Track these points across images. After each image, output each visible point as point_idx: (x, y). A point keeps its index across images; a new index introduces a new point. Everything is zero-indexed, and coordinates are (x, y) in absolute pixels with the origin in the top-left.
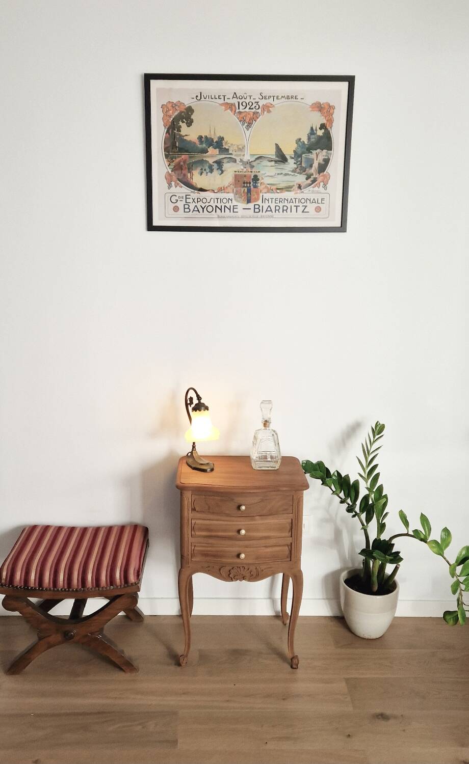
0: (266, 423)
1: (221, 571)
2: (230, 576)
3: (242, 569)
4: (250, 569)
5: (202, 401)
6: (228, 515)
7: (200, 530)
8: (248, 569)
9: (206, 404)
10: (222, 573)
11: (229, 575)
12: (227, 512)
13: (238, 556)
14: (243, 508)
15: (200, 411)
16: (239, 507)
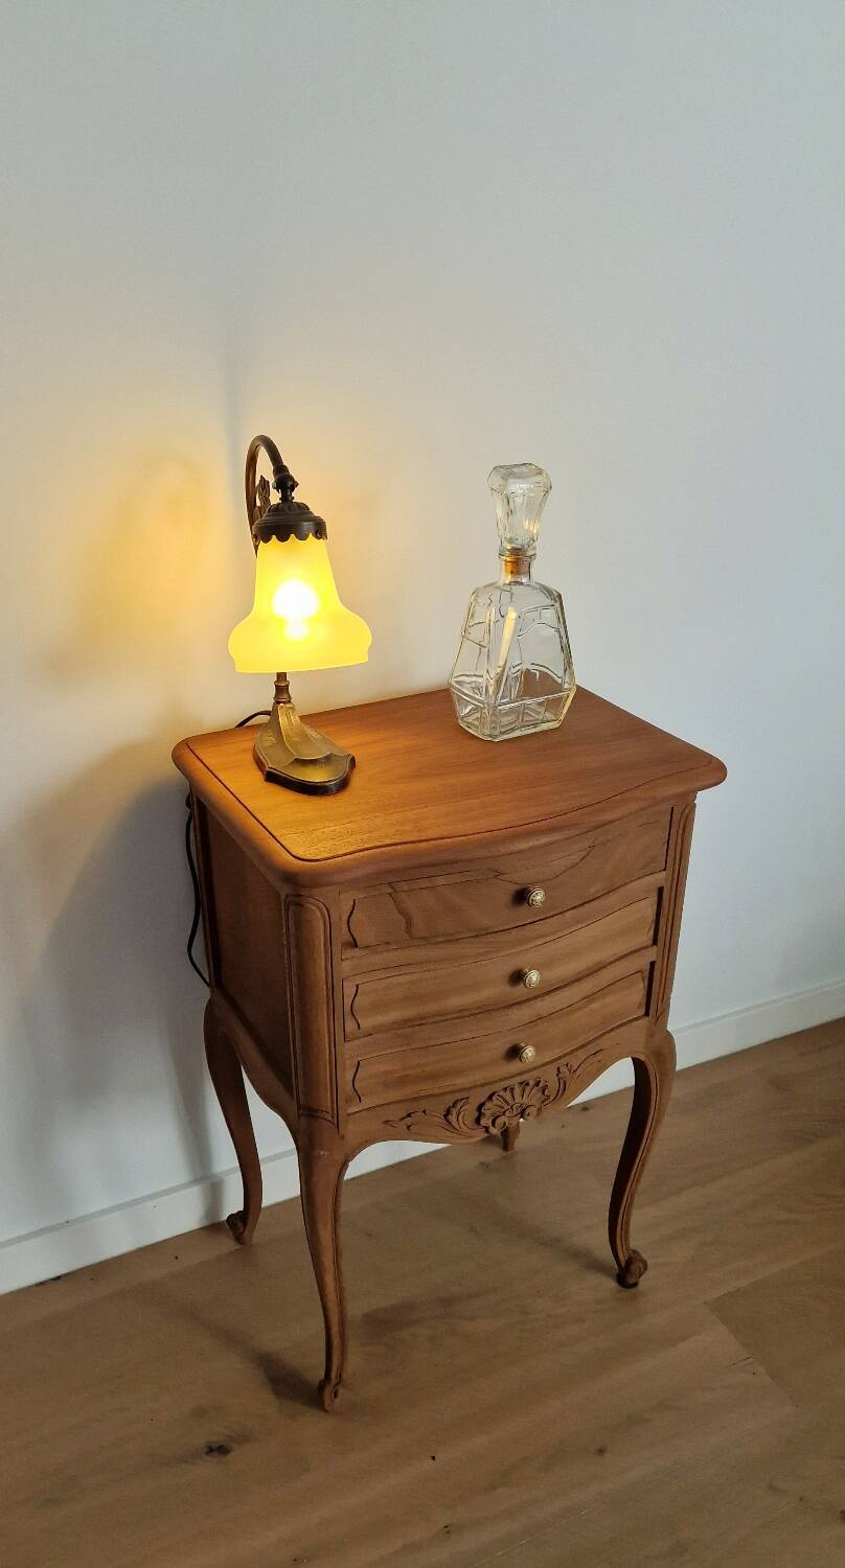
0: (519, 560)
1: (453, 1118)
2: (484, 1122)
3: (517, 1091)
4: (541, 1085)
5: (298, 496)
6: (482, 933)
7: (377, 1007)
8: (537, 1084)
9: (316, 510)
10: (456, 1125)
11: (478, 1121)
12: (485, 921)
13: (515, 1052)
14: (538, 896)
15: (302, 537)
16: (521, 897)
